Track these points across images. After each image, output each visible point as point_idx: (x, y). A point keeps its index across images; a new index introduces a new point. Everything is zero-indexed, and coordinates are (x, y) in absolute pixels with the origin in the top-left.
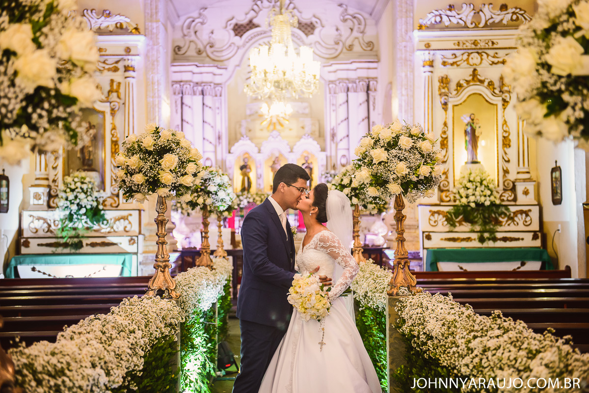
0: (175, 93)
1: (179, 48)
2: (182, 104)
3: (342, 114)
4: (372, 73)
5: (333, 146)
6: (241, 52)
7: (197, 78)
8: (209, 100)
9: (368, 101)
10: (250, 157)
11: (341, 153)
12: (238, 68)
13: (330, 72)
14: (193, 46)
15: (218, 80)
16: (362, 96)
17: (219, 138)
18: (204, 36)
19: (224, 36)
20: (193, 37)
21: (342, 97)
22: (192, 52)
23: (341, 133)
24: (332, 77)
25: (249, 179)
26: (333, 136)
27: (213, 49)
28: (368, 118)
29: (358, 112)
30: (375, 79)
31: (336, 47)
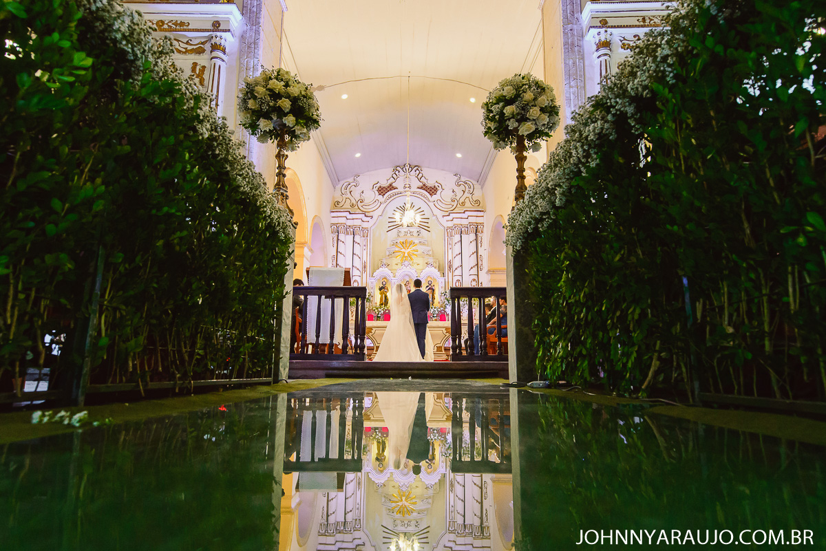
0: (332, 232)
1: (338, 202)
2: (338, 239)
3: (457, 249)
4: (479, 220)
5: (450, 274)
6: (383, 206)
7: (349, 223)
8: (357, 239)
9: (476, 240)
10: (388, 280)
11: (456, 278)
12: (380, 218)
13: (447, 221)
14: (348, 201)
15: (365, 225)
16: (472, 236)
17: (365, 267)
18: (356, 195)
19: (371, 196)
20: (349, 195)
21: (457, 238)
22: (347, 205)
23: (456, 263)
24: (450, 224)
25: (386, 297)
26: (450, 267)
27: (363, 204)
28: (477, 252)
29: (469, 248)
30: (482, 224)
31: (452, 203)
